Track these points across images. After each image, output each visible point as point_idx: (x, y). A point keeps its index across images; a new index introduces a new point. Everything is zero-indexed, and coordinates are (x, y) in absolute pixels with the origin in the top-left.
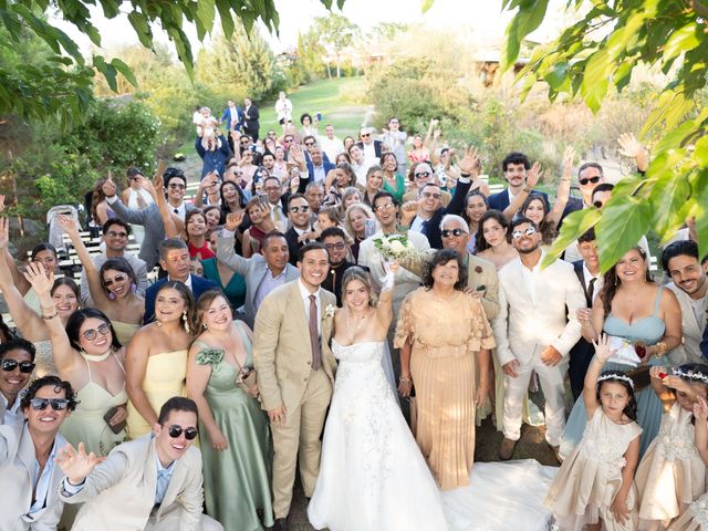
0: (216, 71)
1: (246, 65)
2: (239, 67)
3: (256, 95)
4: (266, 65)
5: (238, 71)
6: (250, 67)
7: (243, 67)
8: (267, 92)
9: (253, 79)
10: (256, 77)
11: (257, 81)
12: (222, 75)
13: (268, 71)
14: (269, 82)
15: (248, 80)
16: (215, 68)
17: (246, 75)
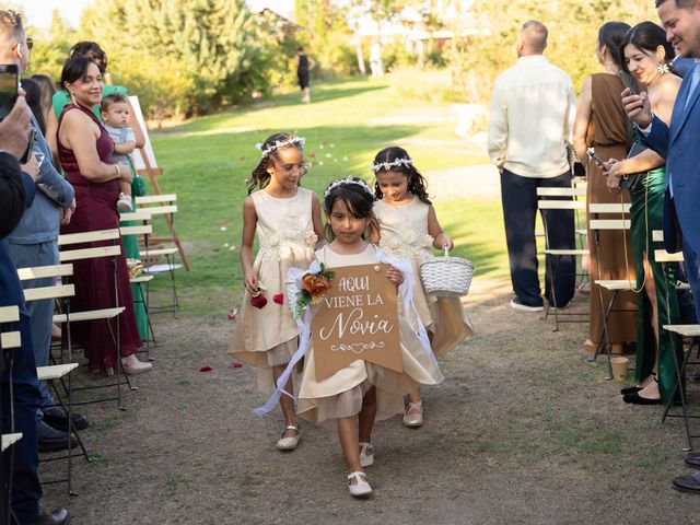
0: (115, 33)
1: (183, 17)
2: (168, 23)
3: (201, 84)
4: (229, 20)
5: (163, 29)
6: (190, 21)
7: (176, 23)
8: (229, 79)
9: (197, 49)
10: (205, 43)
11: (205, 52)
12: (128, 39)
13: (229, 34)
14: (233, 59)
15: (187, 50)
16: (113, 27)
17: (182, 41)
